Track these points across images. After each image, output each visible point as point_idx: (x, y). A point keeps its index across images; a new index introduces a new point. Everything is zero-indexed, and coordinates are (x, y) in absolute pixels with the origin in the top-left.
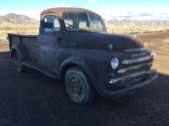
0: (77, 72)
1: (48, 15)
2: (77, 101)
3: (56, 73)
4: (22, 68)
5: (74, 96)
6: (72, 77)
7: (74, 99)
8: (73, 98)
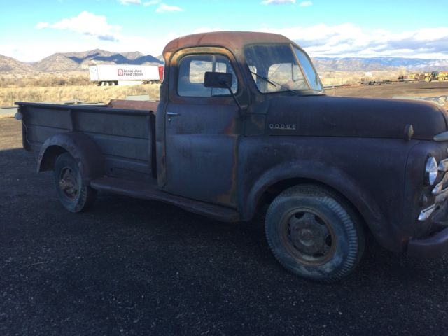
0: (317, 199)
1: (194, 52)
2: (316, 272)
3: (234, 205)
4: (85, 200)
5: (299, 261)
6: (292, 213)
7: (303, 269)
8: (299, 268)
